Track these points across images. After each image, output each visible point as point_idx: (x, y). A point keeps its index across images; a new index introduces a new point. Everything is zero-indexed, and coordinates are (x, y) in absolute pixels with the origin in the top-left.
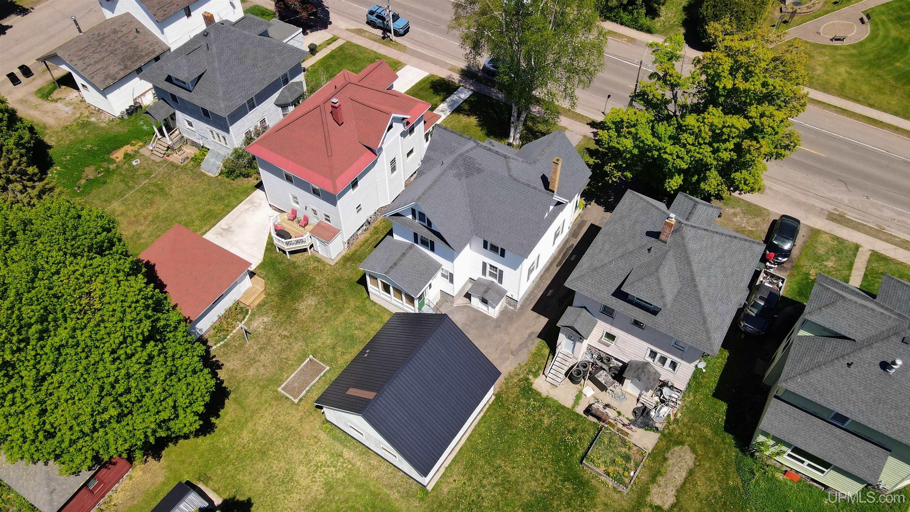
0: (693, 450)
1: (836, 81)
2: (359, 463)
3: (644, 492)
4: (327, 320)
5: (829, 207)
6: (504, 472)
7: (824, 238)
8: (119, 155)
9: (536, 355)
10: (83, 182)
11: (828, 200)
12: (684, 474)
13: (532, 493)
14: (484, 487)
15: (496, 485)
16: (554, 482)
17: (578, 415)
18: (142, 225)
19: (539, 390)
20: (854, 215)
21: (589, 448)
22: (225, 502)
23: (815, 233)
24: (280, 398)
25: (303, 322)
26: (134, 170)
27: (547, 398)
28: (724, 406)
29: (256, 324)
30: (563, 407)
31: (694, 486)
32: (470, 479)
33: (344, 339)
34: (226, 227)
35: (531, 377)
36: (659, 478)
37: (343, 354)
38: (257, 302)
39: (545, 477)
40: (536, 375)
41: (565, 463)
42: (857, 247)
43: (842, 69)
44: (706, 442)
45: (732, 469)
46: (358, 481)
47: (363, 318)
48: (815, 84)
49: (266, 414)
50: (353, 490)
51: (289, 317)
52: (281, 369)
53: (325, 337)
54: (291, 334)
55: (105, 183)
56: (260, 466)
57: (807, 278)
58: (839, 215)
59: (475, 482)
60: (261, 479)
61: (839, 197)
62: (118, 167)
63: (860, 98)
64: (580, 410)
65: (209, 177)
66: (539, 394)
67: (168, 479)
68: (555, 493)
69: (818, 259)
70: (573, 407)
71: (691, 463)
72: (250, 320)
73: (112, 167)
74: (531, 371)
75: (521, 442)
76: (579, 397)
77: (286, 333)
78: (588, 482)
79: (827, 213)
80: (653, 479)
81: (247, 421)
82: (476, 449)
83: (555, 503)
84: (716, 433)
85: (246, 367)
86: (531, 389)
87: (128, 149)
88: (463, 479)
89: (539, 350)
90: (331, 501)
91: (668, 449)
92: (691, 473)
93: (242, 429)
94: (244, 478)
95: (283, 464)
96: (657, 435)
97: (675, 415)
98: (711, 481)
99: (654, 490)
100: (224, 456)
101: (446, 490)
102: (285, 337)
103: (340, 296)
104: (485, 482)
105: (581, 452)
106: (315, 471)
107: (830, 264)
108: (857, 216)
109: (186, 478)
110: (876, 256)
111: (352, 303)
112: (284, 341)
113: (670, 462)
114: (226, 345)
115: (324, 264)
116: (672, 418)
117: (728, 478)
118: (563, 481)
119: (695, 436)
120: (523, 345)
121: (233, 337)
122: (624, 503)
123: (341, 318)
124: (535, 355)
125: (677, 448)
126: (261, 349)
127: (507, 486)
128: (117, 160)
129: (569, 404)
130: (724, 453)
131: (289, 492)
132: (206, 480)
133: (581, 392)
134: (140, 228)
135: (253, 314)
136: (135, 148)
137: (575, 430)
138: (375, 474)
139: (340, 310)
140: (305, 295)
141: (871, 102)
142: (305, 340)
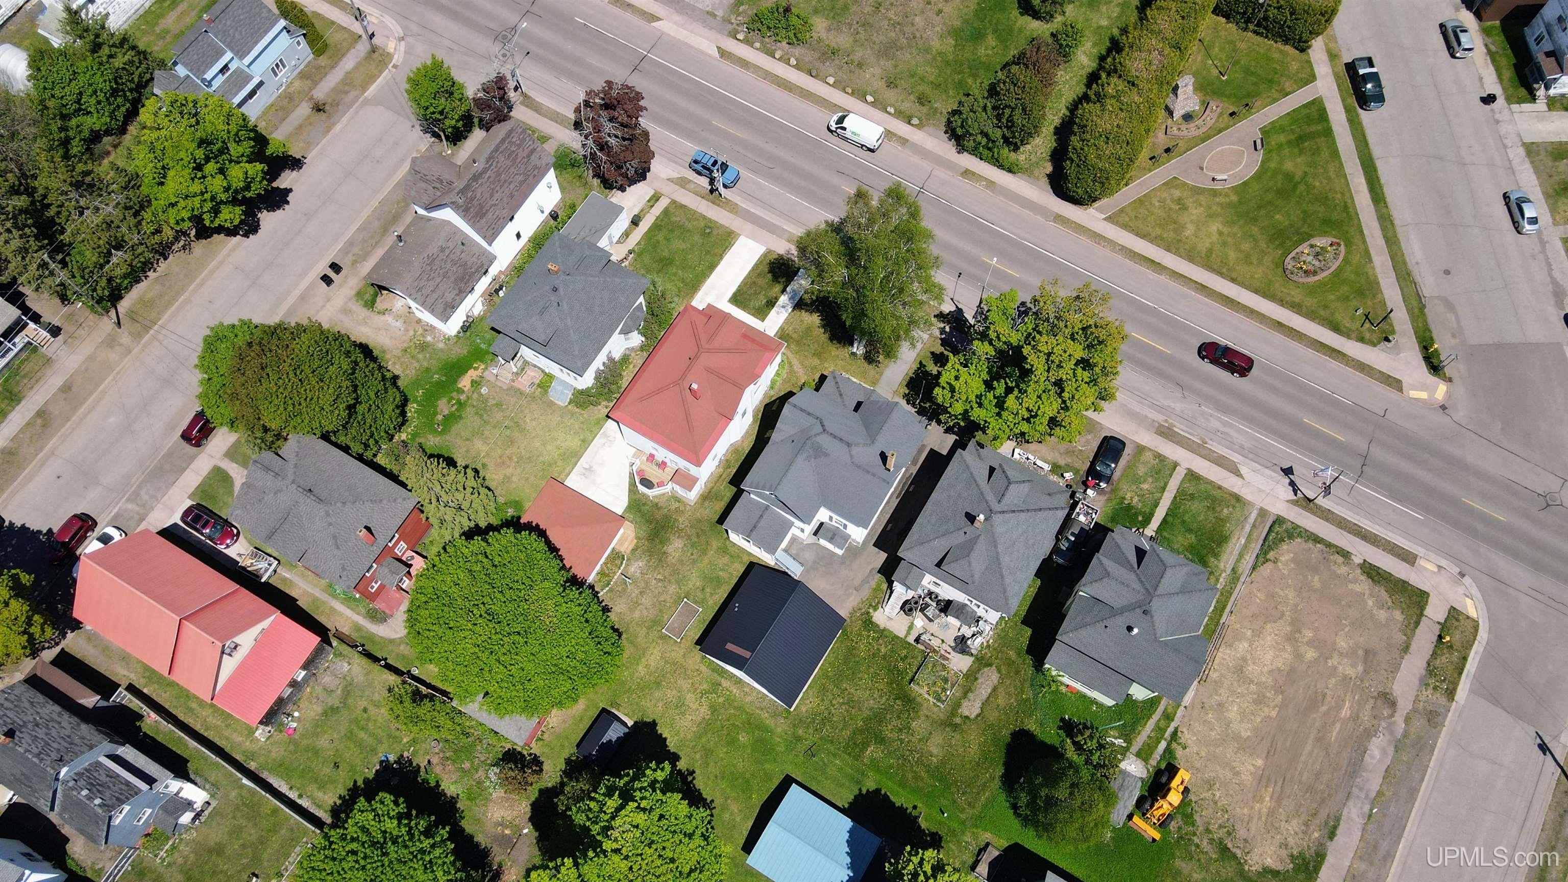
0: (999, 671)
1: (1203, 245)
2: (735, 691)
3: (957, 705)
4: (694, 562)
5: (1160, 418)
6: (849, 694)
7: (1148, 456)
8: (465, 383)
9: (877, 589)
10: (440, 417)
11: (1161, 409)
12: (989, 691)
13: (871, 709)
14: (833, 706)
15: (843, 703)
16: (887, 699)
17: (909, 644)
18: (509, 467)
19: (878, 623)
20: (1182, 427)
21: (916, 673)
22: (636, 723)
23: (1141, 449)
24: (664, 637)
25: (674, 565)
26: (485, 400)
27: (885, 629)
28: (1028, 632)
29: (633, 569)
30: (898, 637)
31: (996, 699)
32: (823, 700)
33: (711, 580)
34: (588, 467)
35: (871, 611)
36: (970, 694)
37: (711, 594)
38: (631, 548)
39: (881, 697)
40: (875, 609)
41: (897, 685)
42: (1176, 465)
43: (1215, 227)
44: (1010, 663)
45: (1027, 685)
46: (736, 704)
47: (726, 559)
48: (1182, 250)
49: (655, 651)
50: (732, 711)
51: (660, 560)
52: (661, 611)
53: (694, 580)
54: (665, 577)
55: (460, 417)
56: (657, 694)
57: (1122, 503)
58: (1168, 428)
59: (826, 702)
60: (660, 704)
61: (1172, 405)
62: (468, 397)
63: (1224, 270)
64: (911, 639)
65: (560, 407)
66: (877, 626)
67: (588, 706)
68: (888, 709)
69: (1137, 481)
70: (906, 637)
71: (996, 682)
72: (627, 565)
73: (463, 397)
74: (871, 605)
75: (863, 668)
76: (911, 627)
77: (659, 577)
78: (914, 699)
79: (1157, 425)
80: (965, 695)
81: (640, 658)
82: (828, 677)
83: (888, 717)
84: (1019, 654)
85: (632, 610)
86: (872, 623)
87: (472, 374)
88: (817, 701)
89: (878, 585)
90: (716, 720)
91: (979, 670)
92: (995, 689)
93: (638, 664)
94: (645, 703)
95: (674, 692)
96: (973, 659)
97: (988, 642)
98: (1010, 695)
99: (965, 703)
100: (627, 687)
101: (804, 710)
102: (660, 580)
103: (703, 538)
104: (834, 702)
105: (911, 675)
106: (701, 697)
107: (1145, 486)
108: (1185, 429)
109: (602, 705)
110: (1192, 476)
111: (715, 544)
112: (660, 584)
113: (980, 681)
114: (611, 590)
115: (685, 505)
116: (985, 644)
117: (1023, 692)
118: (895, 699)
119: (1002, 659)
120: (865, 581)
121: (616, 583)
122: (941, 715)
123: (706, 560)
124: (875, 590)
125: (986, 669)
126: (641, 593)
127: (852, 704)
128: (466, 389)
129: (902, 634)
130: (1023, 672)
131: (683, 714)
132: (618, 706)
133: (912, 623)
134: (509, 471)
135: (628, 559)
136: (479, 372)
137: (906, 657)
138: (748, 699)
139: (704, 552)
140: (672, 538)
141: (1234, 275)
142: (678, 583)
